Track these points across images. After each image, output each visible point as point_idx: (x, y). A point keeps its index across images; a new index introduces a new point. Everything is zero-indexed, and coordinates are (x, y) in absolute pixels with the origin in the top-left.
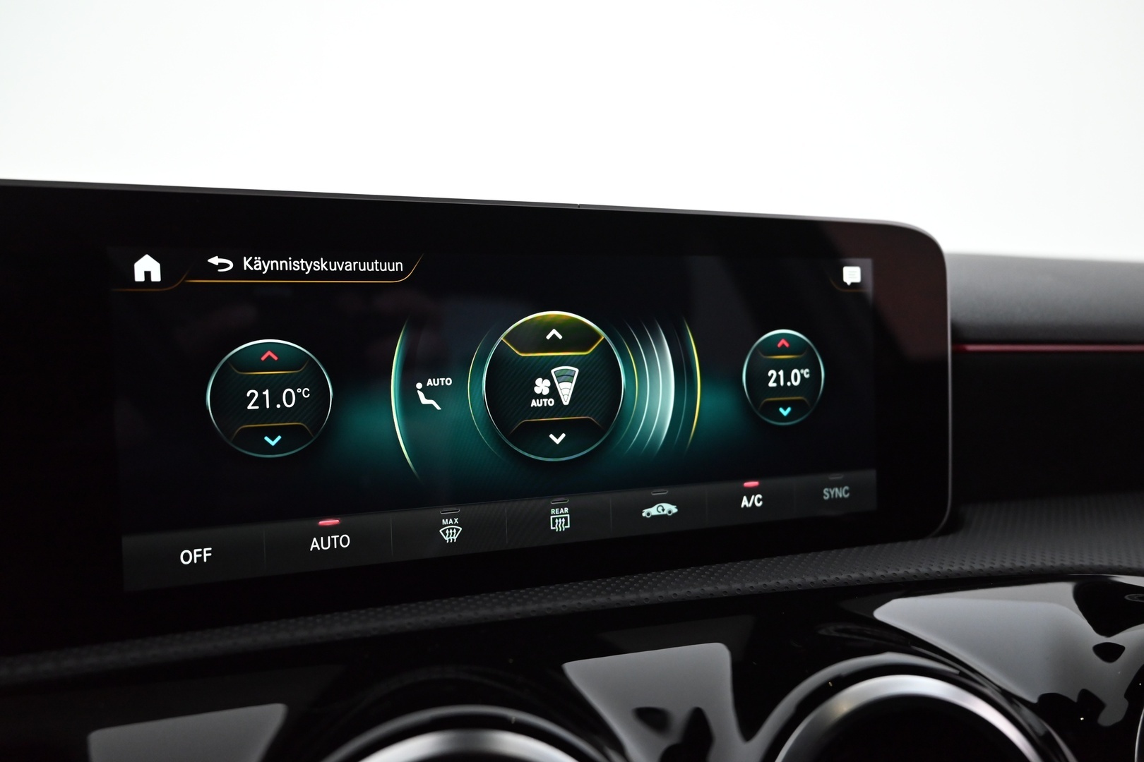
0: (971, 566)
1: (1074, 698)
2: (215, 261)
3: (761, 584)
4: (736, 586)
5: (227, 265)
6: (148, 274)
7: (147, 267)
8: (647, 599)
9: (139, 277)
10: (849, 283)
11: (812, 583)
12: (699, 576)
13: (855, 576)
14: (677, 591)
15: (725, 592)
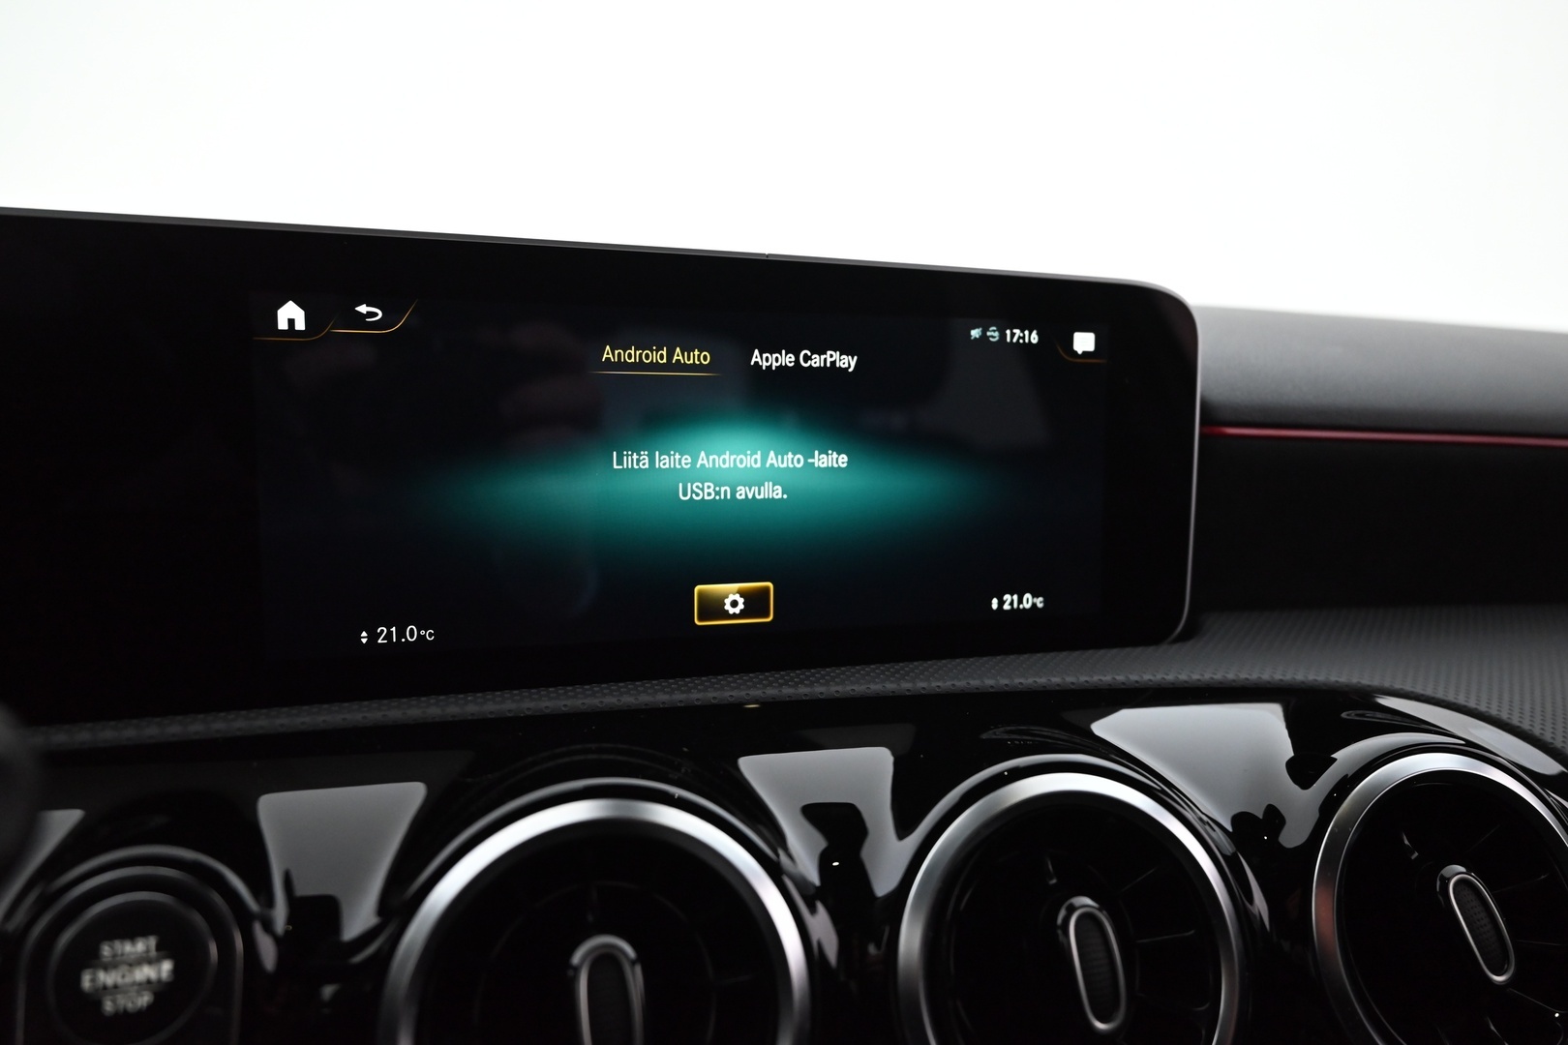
0: (1189, 676)
2: (363, 309)
3: (949, 683)
4: (921, 685)
5: (375, 314)
6: (291, 322)
7: (291, 314)
8: (821, 693)
9: (283, 325)
10: (1080, 352)
11: (1006, 685)
12: (883, 672)
13: (1056, 680)
14: (856, 687)
15: (908, 690)
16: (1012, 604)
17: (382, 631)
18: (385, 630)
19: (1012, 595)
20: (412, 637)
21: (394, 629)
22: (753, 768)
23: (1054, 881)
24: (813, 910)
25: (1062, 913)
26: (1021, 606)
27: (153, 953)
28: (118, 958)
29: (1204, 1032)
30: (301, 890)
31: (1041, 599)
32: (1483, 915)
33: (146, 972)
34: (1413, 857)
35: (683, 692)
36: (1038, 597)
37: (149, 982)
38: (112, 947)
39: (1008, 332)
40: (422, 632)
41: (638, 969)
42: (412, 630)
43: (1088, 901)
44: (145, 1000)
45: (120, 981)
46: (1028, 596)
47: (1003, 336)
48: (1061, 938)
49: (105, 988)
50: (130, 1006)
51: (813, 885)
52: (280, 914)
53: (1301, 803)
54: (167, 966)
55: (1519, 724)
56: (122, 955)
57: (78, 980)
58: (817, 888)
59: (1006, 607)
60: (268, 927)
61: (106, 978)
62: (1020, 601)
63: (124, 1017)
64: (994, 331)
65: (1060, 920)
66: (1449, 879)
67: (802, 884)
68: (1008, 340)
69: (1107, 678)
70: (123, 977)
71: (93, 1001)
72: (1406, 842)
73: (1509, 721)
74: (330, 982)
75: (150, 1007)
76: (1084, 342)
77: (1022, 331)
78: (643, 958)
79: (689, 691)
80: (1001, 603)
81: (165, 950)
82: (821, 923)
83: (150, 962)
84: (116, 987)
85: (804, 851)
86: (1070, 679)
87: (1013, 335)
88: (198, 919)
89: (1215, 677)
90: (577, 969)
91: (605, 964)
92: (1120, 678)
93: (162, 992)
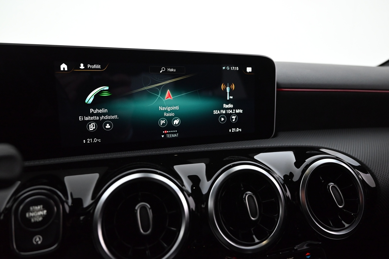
0: (274, 145)
1: (289, 175)
3: (219, 148)
4: (213, 148)
7: (64, 67)
8: (190, 151)
9: (62, 69)
10: (248, 72)
11: (232, 148)
12: (204, 146)
13: (244, 147)
14: (198, 149)
15: (210, 150)
16: (234, 130)
17: (88, 140)
18: (89, 139)
19: (234, 129)
20: (95, 141)
21: (91, 139)
22: (177, 168)
23: (243, 189)
24: (189, 196)
25: (244, 195)
26: (236, 131)
27: (42, 209)
28: (34, 210)
29: (276, 220)
30: (75, 197)
31: (241, 129)
32: (337, 193)
33: (40, 213)
34: (323, 182)
35: (159, 151)
36: (240, 129)
37: (41, 215)
38: (33, 208)
39: (231, 68)
40: (98, 140)
41: (151, 210)
42: (95, 140)
43: (249, 192)
44: (41, 219)
45: (35, 215)
46: (238, 128)
47: (230, 68)
48: (244, 201)
49: (31, 216)
50: (37, 220)
51: (190, 193)
52: (70, 201)
53: (297, 172)
54: (45, 212)
55: (347, 153)
56: (35, 209)
57: (25, 215)
58: (191, 193)
59: (233, 131)
60: (67, 203)
61: (32, 214)
62: (236, 130)
63: (36, 223)
64: (228, 67)
65: (244, 197)
66: (330, 186)
67: (187, 192)
68: (232, 69)
69: (255, 146)
70: (36, 214)
71: (29, 219)
72: (321, 178)
73: (345, 152)
74: (82, 216)
75: (42, 220)
76: (249, 70)
77: (235, 67)
78: (151, 208)
79: (160, 151)
80: (232, 130)
81: (44, 208)
82: (191, 199)
83: (41, 211)
84: (34, 216)
85: (188, 186)
86: (247, 146)
87: (232, 68)
88: (52, 201)
89: (280, 145)
90: (137, 210)
91: (143, 208)
92: (259, 146)
93: (44, 217)
